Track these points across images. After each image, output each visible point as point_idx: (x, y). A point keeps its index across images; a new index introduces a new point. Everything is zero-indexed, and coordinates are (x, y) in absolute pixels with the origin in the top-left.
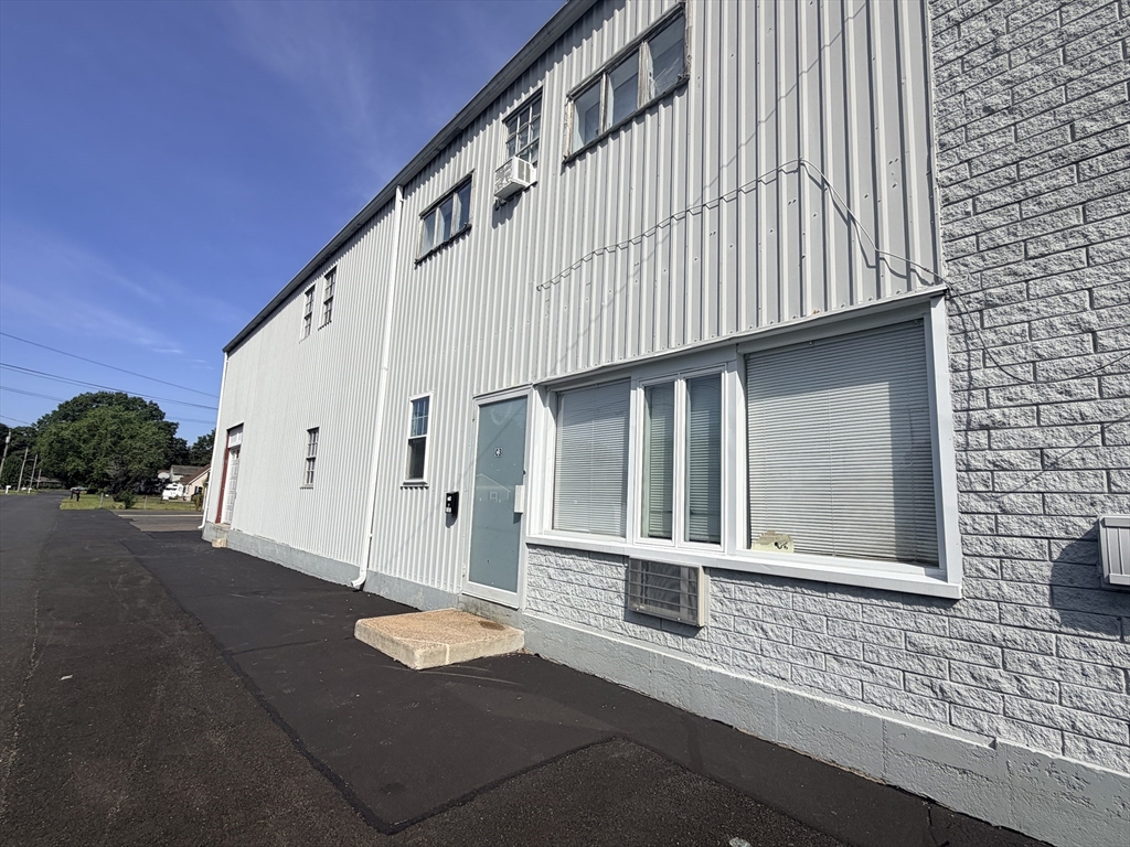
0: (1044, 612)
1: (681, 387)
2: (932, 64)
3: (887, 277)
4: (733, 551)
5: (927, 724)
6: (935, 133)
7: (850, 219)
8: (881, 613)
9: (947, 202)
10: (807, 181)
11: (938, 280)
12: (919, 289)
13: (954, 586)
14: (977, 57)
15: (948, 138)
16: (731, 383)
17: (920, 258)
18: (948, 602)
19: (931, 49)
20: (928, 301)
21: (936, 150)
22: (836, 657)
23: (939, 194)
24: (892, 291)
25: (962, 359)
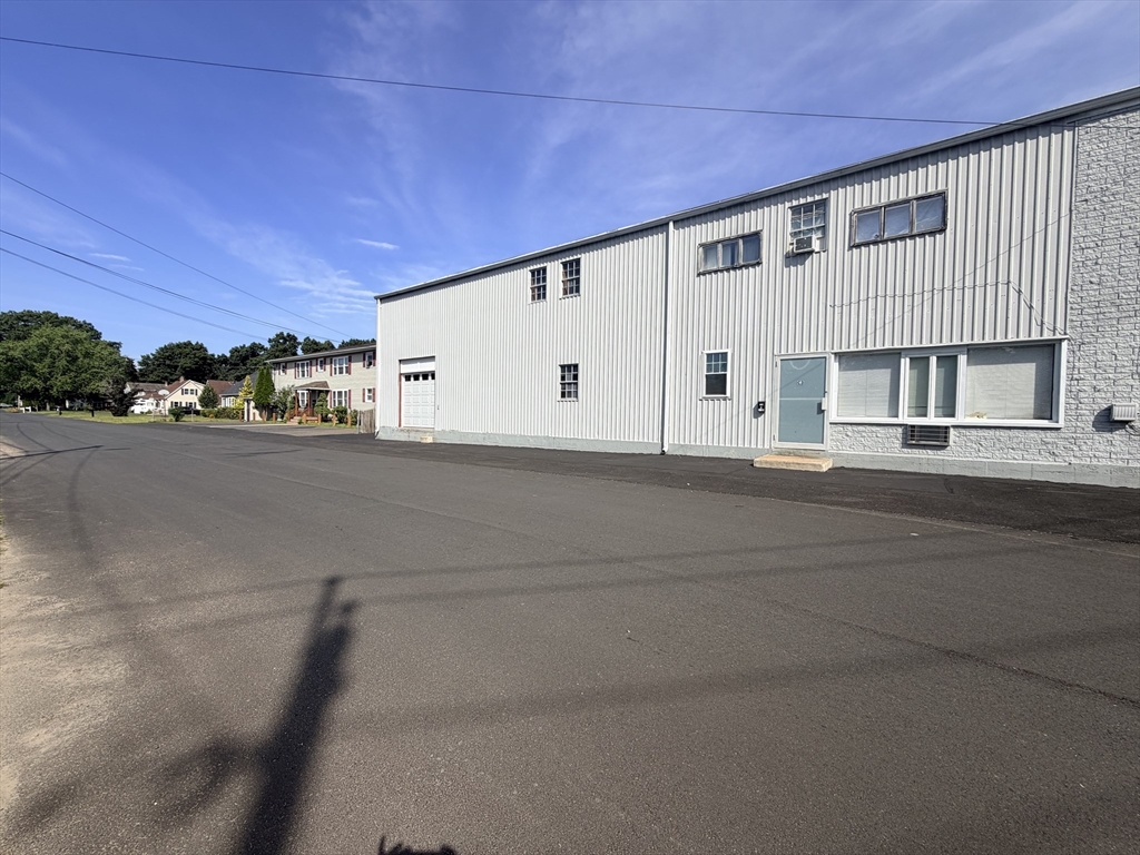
0: (1090, 428)
1: (933, 360)
2: (1071, 260)
3: (1046, 331)
4: (960, 419)
5: (1050, 462)
6: (1070, 285)
7: (1031, 307)
8: (1032, 434)
9: (1072, 308)
10: (1011, 290)
11: (1065, 334)
12: (1058, 336)
13: (1061, 424)
14: (1089, 263)
15: (1075, 288)
16: (962, 359)
17: (1060, 325)
18: (1059, 429)
19: (1072, 255)
20: (1061, 340)
21: (1069, 290)
22: (1013, 449)
23: (1069, 306)
24: (1047, 335)
25: (1071, 359)
